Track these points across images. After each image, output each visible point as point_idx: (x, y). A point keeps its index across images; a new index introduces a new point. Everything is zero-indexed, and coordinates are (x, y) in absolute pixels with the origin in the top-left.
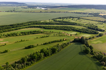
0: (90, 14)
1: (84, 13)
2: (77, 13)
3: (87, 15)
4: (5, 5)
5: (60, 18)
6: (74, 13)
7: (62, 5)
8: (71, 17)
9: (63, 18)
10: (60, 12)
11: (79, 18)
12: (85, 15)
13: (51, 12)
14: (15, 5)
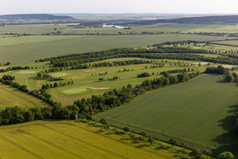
0: (231, 35)
1: (218, 35)
2: (201, 34)
3: (225, 37)
4: (25, 21)
5: (169, 43)
6: (196, 33)
7: (160, 18)
8: (192, 42)
9: (173, 43)
10: (162, 33)
11: (208, 43)
12: (220, 38)
13: (143, 33)
14: (46, 21)
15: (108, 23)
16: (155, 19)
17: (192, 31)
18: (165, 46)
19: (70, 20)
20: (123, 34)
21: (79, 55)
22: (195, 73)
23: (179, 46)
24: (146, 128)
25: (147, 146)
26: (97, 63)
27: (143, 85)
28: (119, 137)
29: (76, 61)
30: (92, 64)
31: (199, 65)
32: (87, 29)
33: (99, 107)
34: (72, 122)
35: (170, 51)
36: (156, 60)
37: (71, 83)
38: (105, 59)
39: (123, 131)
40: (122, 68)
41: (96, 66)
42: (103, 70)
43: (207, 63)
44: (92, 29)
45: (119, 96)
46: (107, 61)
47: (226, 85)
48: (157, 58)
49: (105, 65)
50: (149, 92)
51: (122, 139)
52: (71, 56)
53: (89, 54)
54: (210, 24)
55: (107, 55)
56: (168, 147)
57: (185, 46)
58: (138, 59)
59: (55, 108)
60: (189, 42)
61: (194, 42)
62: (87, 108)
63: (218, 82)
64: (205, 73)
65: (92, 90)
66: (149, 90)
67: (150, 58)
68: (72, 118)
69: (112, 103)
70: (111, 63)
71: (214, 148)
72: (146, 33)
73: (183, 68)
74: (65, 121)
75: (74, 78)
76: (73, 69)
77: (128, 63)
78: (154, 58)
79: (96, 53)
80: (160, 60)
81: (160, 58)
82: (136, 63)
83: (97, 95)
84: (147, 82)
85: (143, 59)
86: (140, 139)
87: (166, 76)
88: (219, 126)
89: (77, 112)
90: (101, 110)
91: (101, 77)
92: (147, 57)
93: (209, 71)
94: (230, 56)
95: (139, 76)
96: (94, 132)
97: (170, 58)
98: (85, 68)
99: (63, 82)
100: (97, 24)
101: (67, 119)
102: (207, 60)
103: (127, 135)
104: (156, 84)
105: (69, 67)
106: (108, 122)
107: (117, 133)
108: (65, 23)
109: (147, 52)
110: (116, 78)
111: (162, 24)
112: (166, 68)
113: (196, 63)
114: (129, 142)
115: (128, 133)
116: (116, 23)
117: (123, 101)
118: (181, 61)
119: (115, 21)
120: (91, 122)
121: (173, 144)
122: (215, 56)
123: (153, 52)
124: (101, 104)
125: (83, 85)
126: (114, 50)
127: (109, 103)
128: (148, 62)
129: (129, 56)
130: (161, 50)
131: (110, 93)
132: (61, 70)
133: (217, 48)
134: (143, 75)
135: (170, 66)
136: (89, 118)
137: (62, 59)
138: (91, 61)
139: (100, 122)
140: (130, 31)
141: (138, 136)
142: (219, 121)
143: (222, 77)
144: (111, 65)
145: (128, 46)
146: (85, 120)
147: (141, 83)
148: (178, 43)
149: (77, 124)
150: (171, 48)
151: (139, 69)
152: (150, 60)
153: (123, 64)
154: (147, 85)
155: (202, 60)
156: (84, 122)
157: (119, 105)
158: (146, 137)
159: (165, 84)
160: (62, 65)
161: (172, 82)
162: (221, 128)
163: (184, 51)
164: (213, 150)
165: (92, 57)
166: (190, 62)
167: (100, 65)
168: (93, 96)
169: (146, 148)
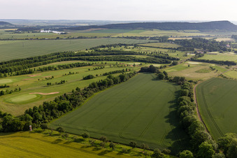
0: (152, 38)
2: (128, 38)
5: (104, 47)
6: (124, 38)
7: (91, 24)
8: (122, 45)
9: (107, 46)
10: (96, 37)
11: (136, 46)
12: (143, 41)
13: (79, 38)
15: (46, 28)
16: (87, 25)
17: (121, 35)
18: (101, 49)
19: (7, 25)
20: (61, 39)
21: (22, 60)
22: (133, 72)
23: (113, 48)
24: (103, 132)
25: (109, 151)
26: (42, 67)
27: (90, 87)
28: (79, 145)
29: (20, 66)
30: (37, 68)
31: (134, 65)
32: (26, 34)
33: (52, 114)
34: (26, 133)
35: (106, 53)
36: (97, 62)
37: (18, 90)
38: (49, 63)
39: (81, 138)
40: (67, 71)
41: (41, 70)
42: (49, 74)
43: (139, 63)
44: (31, 34)
45: (70, 100)
46: (51, 65)
47: (159, 82)
48: (97, 60)
49: (50, 69)
50: (96, 94)
51: (83, 147)
52: (14, 61)
53: (32, 59)
54: (133, 29)
55: (49, 59)
56: (129, 150)
57: (118, 49)
58: (80, 62)
59: (5, 120)
60: (121, 45)
61: (124, 45)
62: (41, 116)
63: (153, 80)
64: (140, 72)
65: (42, 96)
66: (96, 91)
67: (91, 60)
68: (26, 129)
69: (65, 109)
70: (55, 67)
71: (169, 145)
72: (81, 38)
73: (121, 69)
74: (18, 134)
75: (21, 84)
76: (18, 74)
77: (71, 66)
78: (94, 60)
79: (39, 57)
80: (100, 62)
81: (100, 60)
82: (79, 65)
83: (48, 100)
84: (93, 84)
85: (85, 62)
86: (101, 145)
87: (109, 77)
88: (167, 122)
89: (30, 122)
90: (55, 117)
91: (49, 81)
92: (88, 60)
93: (143, 70)
94: (156, 57)
95: (84, 79)
96: (52, 143)
97: (108, 60)
98: (30, 72)
99: (9, 89)
100: (35, 29)
101: (20, 130)
102: (139, 61)
103: (87, 142)
104: (102, 85)
105: (14, 73)
106: (65, 129)
107: (76, 141)
108: (3, 28)
109: (87, 55)
110: (64, 82)
111: (94, 29)
112: (107, 70)
113: (131, 64)
114: (90, 149)
115: (87, 139)
116: (53, 28)
117: (75, 105)
118: (119, 63)
119: (52, 27)
120: (47, 131)
121: (134, 147)
122: (145, 57)
123: (92, 55)
124: (54, 111)
125: (32, 91)
126: (56, 54)
127: (62, 108)
128: (89, 65)
129: (71, 59)
130: (99, 53)
131: (61, 98)
132: (5, 76)
133: (143, 50)
134: (89, 77)
135: (110, 67)
136: (44, 128)
137: (4, 65)
138: (35, 66)
139: (57, 130)
140: (67, 36)
141: (98, 141)
142: (166, 117)
143: (154, 75)
144: (56, 69)
145: (68, 50)
146: (40, 129)
147: (88, 86)
148: (111, 46)
149: (32, 135)
150: (107, 51)
151: (83, 71)
152: (91, 63)
153: (67, 67)
154: (95, 87)
155: (135, 60)
156: (39, 132)
157: (71, 110)
158: (107, 142)
159: (109, 84)
160: (6, 71)
161: (116, 82)
162: (169, 124)
163: (119, 53)
164: (169, 148)
165: (35, 61)
166: (126, 63)
167: (46, 69)
168: (44, 103)
169: (108, 154)
